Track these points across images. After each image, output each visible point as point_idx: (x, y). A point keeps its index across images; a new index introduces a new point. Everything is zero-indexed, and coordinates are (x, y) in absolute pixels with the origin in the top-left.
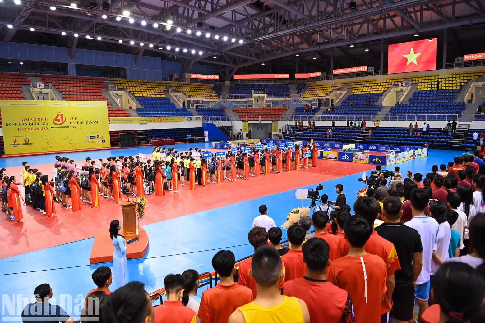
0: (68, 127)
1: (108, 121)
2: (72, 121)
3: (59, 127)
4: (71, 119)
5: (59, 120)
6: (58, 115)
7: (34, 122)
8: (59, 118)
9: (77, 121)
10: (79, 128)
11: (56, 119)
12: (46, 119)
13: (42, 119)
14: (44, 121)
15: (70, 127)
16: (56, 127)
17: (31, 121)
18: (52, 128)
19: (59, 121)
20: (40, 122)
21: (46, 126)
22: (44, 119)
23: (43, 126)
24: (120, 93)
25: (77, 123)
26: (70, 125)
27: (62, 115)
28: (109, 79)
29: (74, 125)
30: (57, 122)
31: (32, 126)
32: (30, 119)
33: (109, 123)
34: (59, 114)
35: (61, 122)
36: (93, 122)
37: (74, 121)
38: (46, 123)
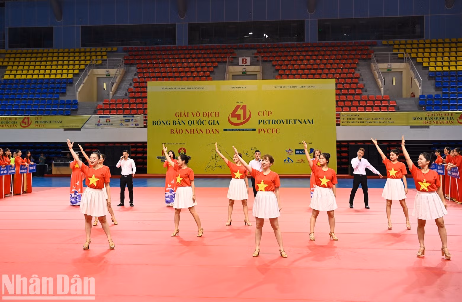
0: (254, 130)
1: (335, 119)
2: (262, 118)
3: (237, 130)
4: (261, 114)
5: (239, 117)
6: (238, 107)
7: (196, 119)
8: (240, 112)
9: (271, 118)
10: (275, 132)
11: (234, 115)
12: (217, 114)
13: (209, 115)
14: (211, 119)
15: (257, 130)
16: (233, 130)
17: (191, 118)
18: (225, 130)
19: (239, 119)
20: (207, 119)
21: (216, 127)
22: (213, 114)
23: (210, 127)
24: (396, 66)
25: (271, 122)
26: (257, 126)
27: (244, 108)
28: (384, 42)
29: (266, 127)
30: (234, 120)
31: (193, 127)
32: (190, 115)
33: (338, 125)
34: (240, 106)
35: (242, 120)
36: (303, 121)
37: (266, 118)
38: (216, 122)
